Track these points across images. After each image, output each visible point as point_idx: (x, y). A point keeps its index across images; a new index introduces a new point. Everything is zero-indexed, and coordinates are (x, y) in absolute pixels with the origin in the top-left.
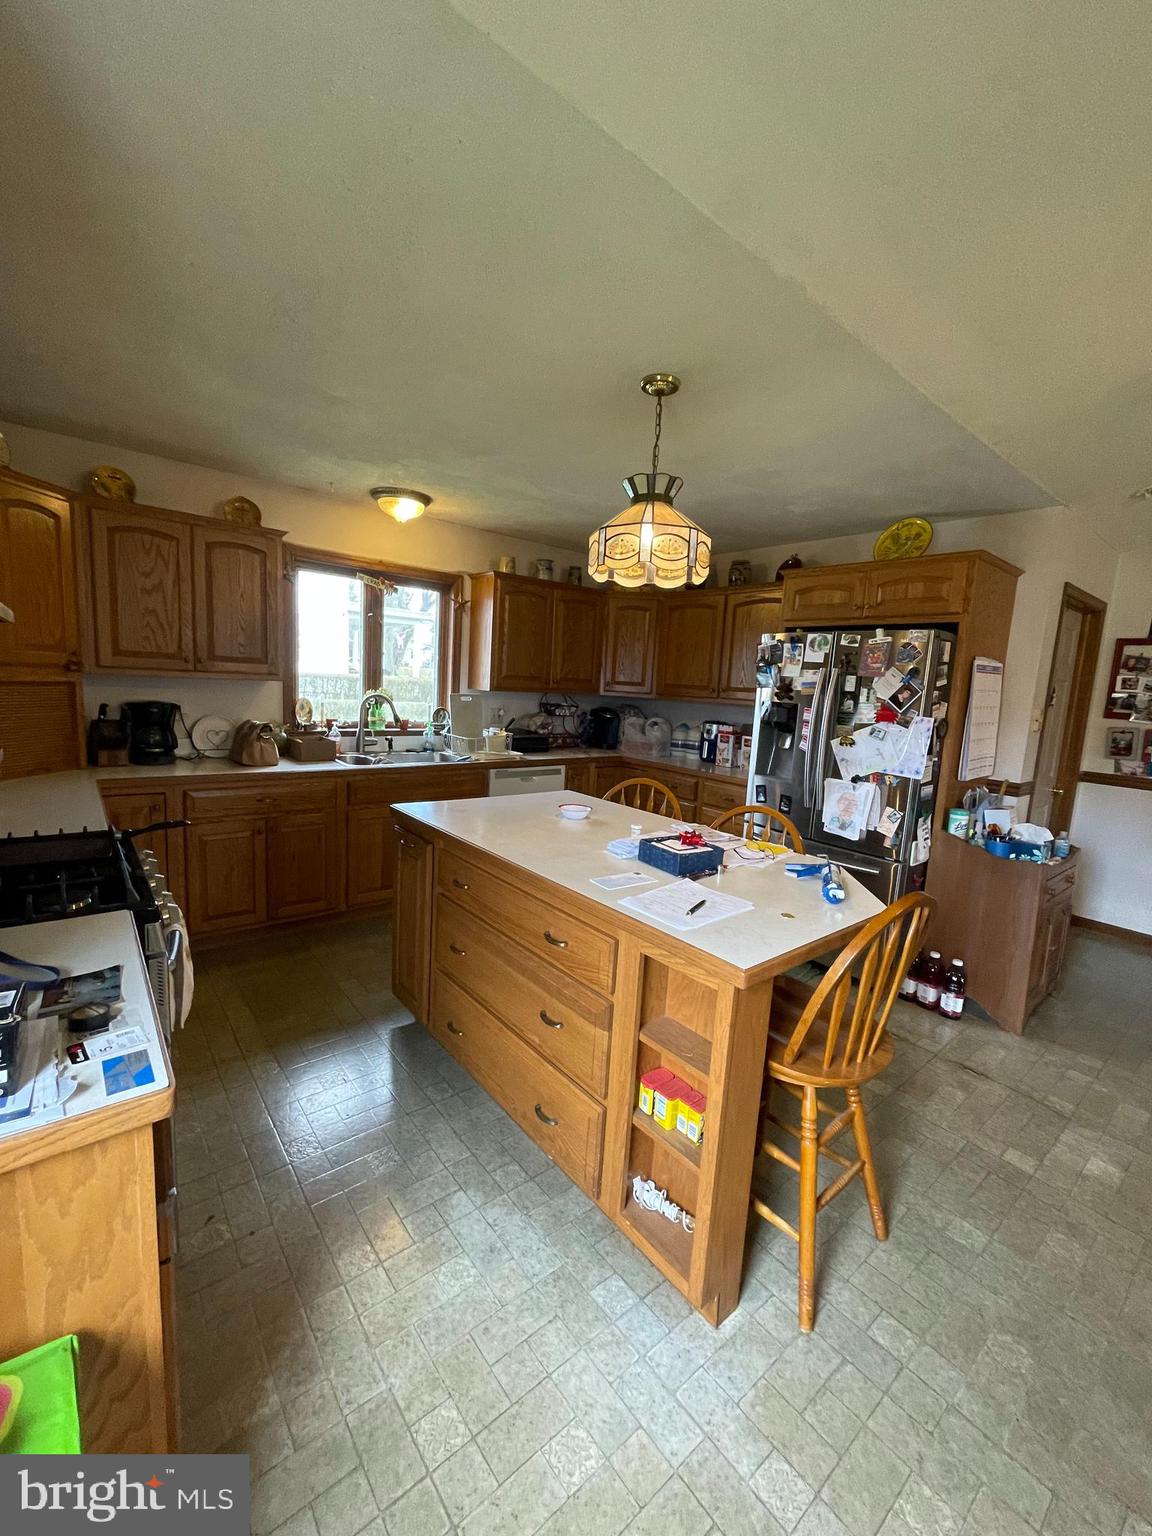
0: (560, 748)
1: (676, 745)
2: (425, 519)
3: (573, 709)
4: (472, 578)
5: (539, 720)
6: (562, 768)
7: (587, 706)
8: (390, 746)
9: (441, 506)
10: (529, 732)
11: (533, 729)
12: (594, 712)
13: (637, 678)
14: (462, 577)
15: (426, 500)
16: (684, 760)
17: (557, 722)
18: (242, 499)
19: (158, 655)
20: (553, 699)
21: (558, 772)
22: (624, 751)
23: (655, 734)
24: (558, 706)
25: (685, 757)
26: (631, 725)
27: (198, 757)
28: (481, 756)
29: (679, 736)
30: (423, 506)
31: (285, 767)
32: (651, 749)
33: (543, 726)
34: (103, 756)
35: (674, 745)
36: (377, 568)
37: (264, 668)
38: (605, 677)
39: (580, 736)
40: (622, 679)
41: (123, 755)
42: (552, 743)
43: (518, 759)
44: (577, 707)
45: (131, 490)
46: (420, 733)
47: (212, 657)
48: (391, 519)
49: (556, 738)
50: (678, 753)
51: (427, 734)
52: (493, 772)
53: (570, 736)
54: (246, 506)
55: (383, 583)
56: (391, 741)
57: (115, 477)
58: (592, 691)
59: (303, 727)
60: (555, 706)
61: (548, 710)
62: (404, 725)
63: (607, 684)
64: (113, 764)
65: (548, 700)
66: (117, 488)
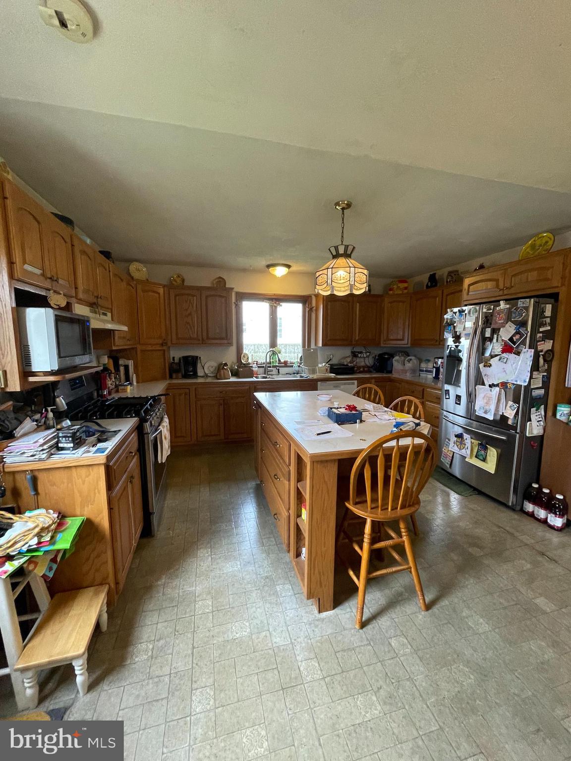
0: (360, 372)
1: (423, 371)
2: (289, 274)
3: (368, 354)
4: (316, 297)
5: (349, 360)
6: (356, 382)
7: (377, 352)
8: (279, 372)
9: (294, 268)
10: (344, 365)
11: (345, 363)
12: (381, 355)
13: (400, 337)
14: (311, 296)
15: (289, 266)
16: (426, 378)
17: (358, 360)
18: (220, 278)
19: (191, 338)
20: (357, 349)
21: (353, 384)
22: (395, 375)
23: (408, 365)
24: (361, 353)
25: (427, 377)
26: (397, 361)
27: (206, 376)
28: (315, 376)
29: (424, 366)
30: (288, 269)
31: (233, 379)
32: (406, 373)
33: (350, 362)
34: (174, 376)
35: (421, 371)
36: (273, 297)
37: (226, 342)
38: (384, 336)
39: (372, 367)
40: (392, 338)
41: (180, 374)
42: (357, 370)
43: (333, 377)
44: (370, 353)
45: (183, 281)
46: (292, 366)
47: (208, 338)
48: (274, 276)
49: (359, 368)
50: (423, 375)
51: (295, 367)
52: (319, 383)
53: (368, 367)
54: (220, 279)
55: (275, 303)
56: (279, 370)
57: (179, 277)
58: (377, 344)
59: (244, 364)
60: (359, 352)
61: (354, 355)
62: (286, 363)
63: (385, 341)
64: (177, 378)
65: (355, 350)
66: (179, 281)
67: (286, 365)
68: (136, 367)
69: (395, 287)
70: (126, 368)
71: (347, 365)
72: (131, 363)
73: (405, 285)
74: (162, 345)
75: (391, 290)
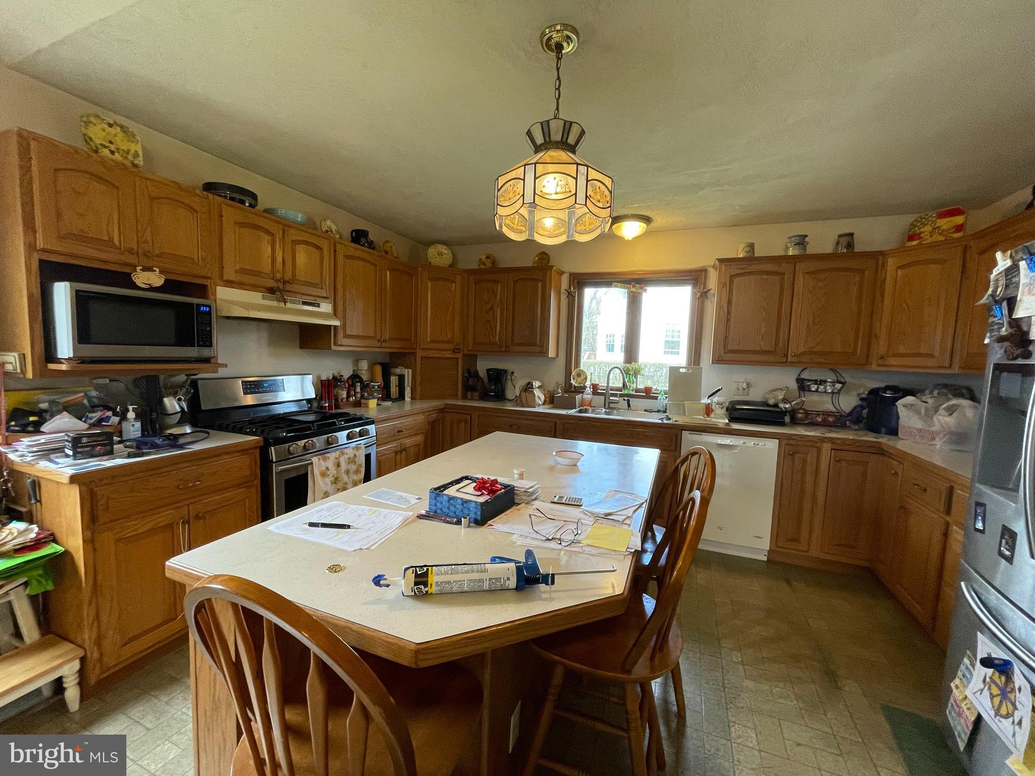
0: (811, 424)
2: (646, 234)
3: (838, 386)
5: (784, 395)
6: (775, 442)
8: (629, 405)
9: (659, 221)
10: (768, 405)
12: (874, 392)
14: (706, 269)
15: (647, 220)
18: (544, 253)
20: (812, 375)
22: (903, 442)
24: (821, 382)
26: (910, 406)
27: (513, 400)
30: (645, 224)
32: (933, 439)
34: (469, 394)
36: (632, 277)
38: (879, 346)
39: (847, 415)
41: (476, 394)
44: (844, 383)
46: (656, 398)
47: (514, 343)
49: (811, 414)
51: (661, 399)
52: (687, 434)
54: (544, 256)
55: (634, 286)
56: (628, 401)
57: (488, 258)
58: (863, 365)
59: (575, 387)
60: (815, 382)
61: (803, 385)
62: (648, 391)
63: (882, 357)
64: (472, 399)
65: (805, 375)
66: (488, 264)
67: (648, 393)
68: (414, 379)
69: (928, 228)
70: (401, 378)
71: (776, 405)
72: (408, 373)
73: (959, 220)
74: (454, 351)
75: (911, 238)
